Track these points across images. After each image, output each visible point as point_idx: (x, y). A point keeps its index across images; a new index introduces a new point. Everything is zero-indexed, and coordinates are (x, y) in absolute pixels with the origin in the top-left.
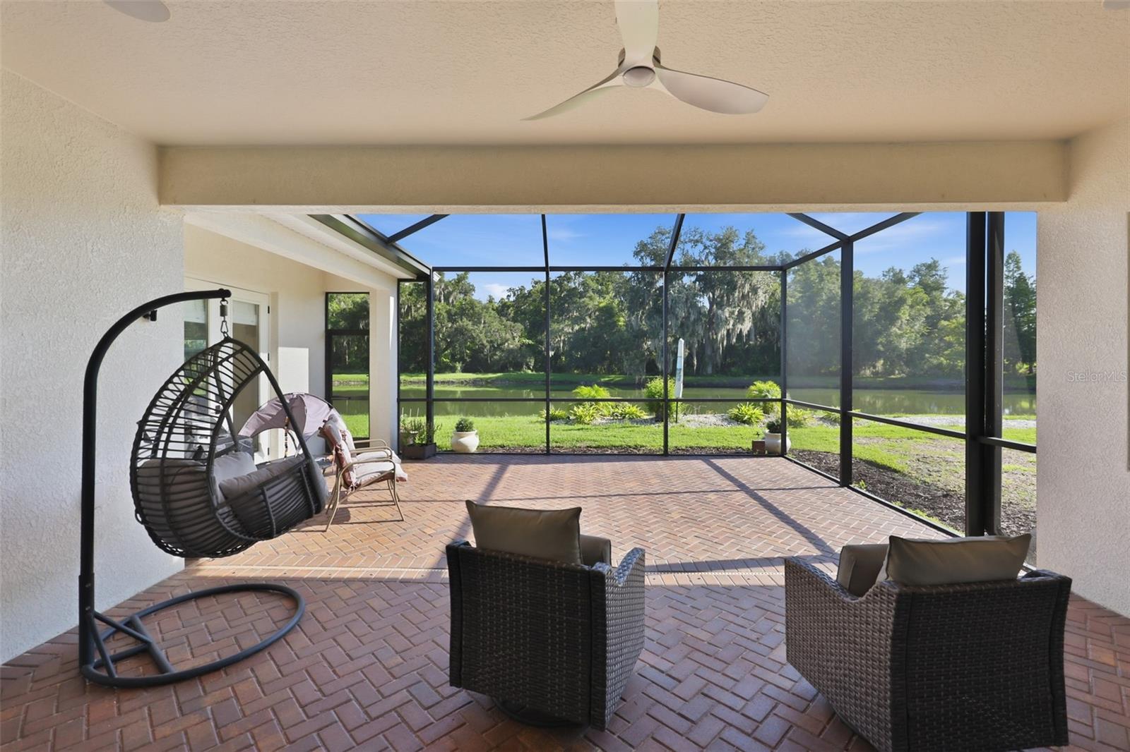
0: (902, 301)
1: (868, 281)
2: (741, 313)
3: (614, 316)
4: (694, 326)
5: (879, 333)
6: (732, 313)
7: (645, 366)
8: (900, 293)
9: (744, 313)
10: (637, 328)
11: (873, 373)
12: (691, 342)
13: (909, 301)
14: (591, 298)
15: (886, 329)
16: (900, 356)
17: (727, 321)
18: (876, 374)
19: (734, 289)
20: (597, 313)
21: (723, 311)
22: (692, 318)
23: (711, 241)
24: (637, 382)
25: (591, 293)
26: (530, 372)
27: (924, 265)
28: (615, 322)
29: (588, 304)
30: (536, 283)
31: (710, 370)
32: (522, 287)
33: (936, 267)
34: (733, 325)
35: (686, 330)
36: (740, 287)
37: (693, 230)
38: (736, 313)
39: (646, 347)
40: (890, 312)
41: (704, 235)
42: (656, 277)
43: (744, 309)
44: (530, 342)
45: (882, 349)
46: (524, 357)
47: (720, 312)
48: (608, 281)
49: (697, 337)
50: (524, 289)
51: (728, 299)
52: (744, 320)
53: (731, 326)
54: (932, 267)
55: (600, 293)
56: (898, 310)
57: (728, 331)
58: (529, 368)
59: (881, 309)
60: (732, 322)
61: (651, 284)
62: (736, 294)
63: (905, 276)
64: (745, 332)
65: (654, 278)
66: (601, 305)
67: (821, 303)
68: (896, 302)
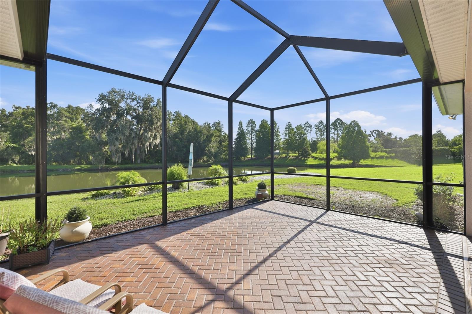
0: (212, 135)
1: (200, 126)
2: (155, 135)
3: (83, 133)
4: (133, 140)
5: (206, 146)
6: (152, 135)
7: (105, 159)
8: (211, 132)
9: (157, 135)
10: (100, 140)
11: (203, 161)
12: (131, 147)
13: (215, 135)
14: (66, 121)
15: (208, 145)
16: (212, 155)
17: (149, 138)
18: (204, 161)
19: (153, 124)
20: (70, 131)
21: (148, 133)
22: (133, 136)
23: (141, 100)
24: (100, 168)
25: (65, 119)
26: (15, 165)
27: (216, 123)
28: (84, 136)
29: (64, 125)
30: (17, 108)
31: (139, 161)
32: (3, 109)
33: (220, 124)
34: (152, 141)
35: (129, 142)
36: (155, 123)
37: (131, 93)
38: (153, 135)
39: (105, 150)
40: (209, 139)
41: (138, 97)
42: (112, 114)
43: (157, 134)
44: (15, 145)
45: (207, 152)
46: (10, 155)
47: (146, 134)
48: (77, 113)
49: (135, 145)
50: (5, 111)
51: (149, 128)
52: (157, 139)
53: (151, 141)
54: (219, 123)
55: (72, 120)
56: (212, 137)
57: (150, 143)
58: (14, 162)
59: (206, 137)
60: (152, 139)
61: (109, 117)
62: (154, 127)
63: (211, 126)
64: (157, 144)
65: (110, 114)
66: (74, 126)
67: (186, 133)
68: (211, 135)
